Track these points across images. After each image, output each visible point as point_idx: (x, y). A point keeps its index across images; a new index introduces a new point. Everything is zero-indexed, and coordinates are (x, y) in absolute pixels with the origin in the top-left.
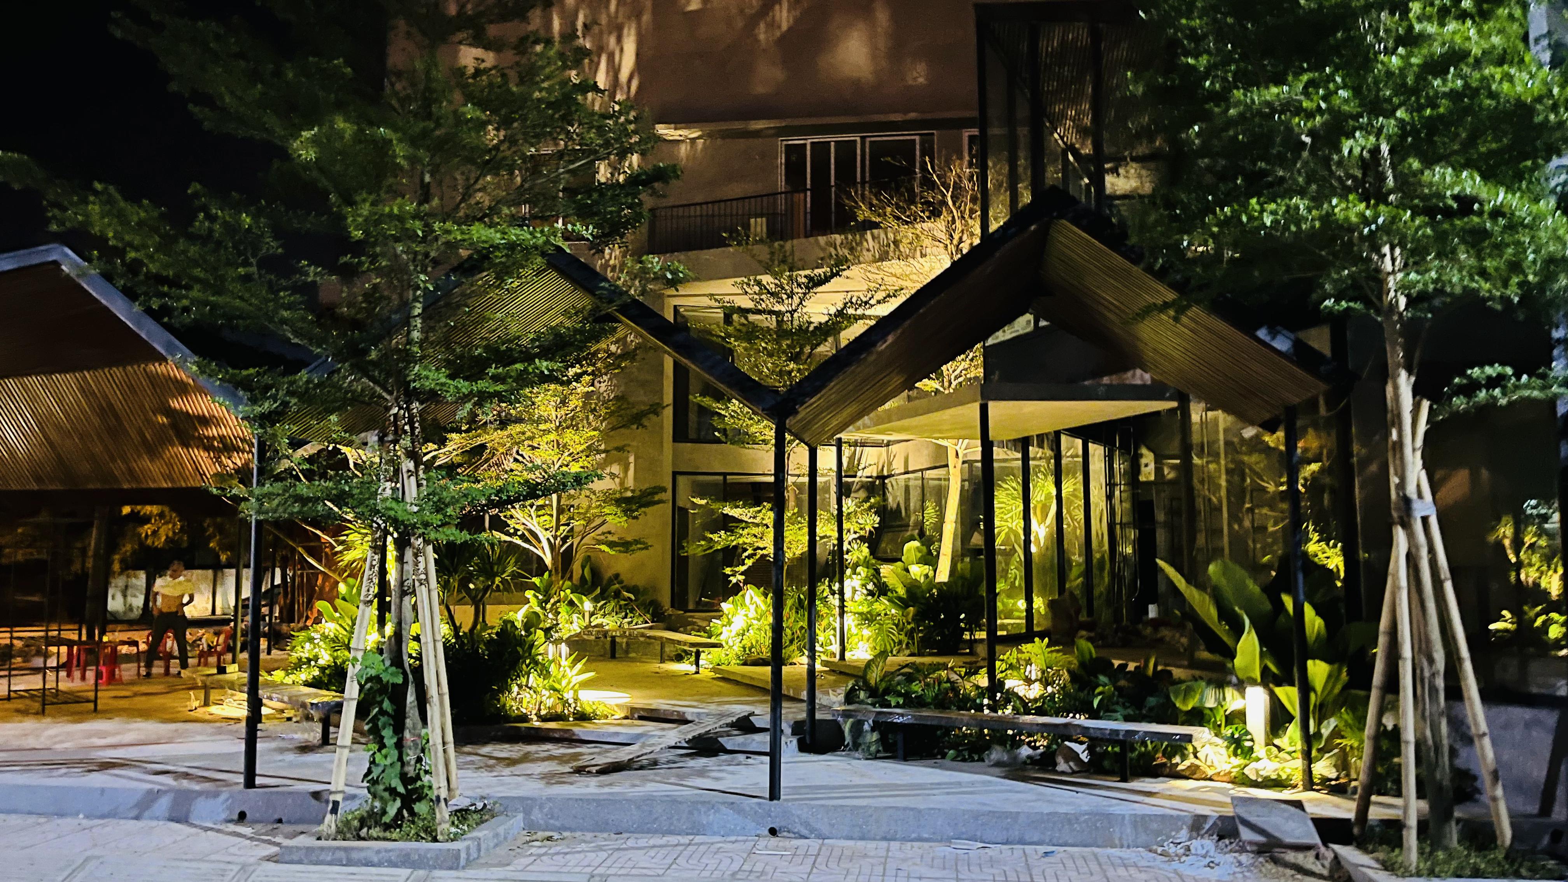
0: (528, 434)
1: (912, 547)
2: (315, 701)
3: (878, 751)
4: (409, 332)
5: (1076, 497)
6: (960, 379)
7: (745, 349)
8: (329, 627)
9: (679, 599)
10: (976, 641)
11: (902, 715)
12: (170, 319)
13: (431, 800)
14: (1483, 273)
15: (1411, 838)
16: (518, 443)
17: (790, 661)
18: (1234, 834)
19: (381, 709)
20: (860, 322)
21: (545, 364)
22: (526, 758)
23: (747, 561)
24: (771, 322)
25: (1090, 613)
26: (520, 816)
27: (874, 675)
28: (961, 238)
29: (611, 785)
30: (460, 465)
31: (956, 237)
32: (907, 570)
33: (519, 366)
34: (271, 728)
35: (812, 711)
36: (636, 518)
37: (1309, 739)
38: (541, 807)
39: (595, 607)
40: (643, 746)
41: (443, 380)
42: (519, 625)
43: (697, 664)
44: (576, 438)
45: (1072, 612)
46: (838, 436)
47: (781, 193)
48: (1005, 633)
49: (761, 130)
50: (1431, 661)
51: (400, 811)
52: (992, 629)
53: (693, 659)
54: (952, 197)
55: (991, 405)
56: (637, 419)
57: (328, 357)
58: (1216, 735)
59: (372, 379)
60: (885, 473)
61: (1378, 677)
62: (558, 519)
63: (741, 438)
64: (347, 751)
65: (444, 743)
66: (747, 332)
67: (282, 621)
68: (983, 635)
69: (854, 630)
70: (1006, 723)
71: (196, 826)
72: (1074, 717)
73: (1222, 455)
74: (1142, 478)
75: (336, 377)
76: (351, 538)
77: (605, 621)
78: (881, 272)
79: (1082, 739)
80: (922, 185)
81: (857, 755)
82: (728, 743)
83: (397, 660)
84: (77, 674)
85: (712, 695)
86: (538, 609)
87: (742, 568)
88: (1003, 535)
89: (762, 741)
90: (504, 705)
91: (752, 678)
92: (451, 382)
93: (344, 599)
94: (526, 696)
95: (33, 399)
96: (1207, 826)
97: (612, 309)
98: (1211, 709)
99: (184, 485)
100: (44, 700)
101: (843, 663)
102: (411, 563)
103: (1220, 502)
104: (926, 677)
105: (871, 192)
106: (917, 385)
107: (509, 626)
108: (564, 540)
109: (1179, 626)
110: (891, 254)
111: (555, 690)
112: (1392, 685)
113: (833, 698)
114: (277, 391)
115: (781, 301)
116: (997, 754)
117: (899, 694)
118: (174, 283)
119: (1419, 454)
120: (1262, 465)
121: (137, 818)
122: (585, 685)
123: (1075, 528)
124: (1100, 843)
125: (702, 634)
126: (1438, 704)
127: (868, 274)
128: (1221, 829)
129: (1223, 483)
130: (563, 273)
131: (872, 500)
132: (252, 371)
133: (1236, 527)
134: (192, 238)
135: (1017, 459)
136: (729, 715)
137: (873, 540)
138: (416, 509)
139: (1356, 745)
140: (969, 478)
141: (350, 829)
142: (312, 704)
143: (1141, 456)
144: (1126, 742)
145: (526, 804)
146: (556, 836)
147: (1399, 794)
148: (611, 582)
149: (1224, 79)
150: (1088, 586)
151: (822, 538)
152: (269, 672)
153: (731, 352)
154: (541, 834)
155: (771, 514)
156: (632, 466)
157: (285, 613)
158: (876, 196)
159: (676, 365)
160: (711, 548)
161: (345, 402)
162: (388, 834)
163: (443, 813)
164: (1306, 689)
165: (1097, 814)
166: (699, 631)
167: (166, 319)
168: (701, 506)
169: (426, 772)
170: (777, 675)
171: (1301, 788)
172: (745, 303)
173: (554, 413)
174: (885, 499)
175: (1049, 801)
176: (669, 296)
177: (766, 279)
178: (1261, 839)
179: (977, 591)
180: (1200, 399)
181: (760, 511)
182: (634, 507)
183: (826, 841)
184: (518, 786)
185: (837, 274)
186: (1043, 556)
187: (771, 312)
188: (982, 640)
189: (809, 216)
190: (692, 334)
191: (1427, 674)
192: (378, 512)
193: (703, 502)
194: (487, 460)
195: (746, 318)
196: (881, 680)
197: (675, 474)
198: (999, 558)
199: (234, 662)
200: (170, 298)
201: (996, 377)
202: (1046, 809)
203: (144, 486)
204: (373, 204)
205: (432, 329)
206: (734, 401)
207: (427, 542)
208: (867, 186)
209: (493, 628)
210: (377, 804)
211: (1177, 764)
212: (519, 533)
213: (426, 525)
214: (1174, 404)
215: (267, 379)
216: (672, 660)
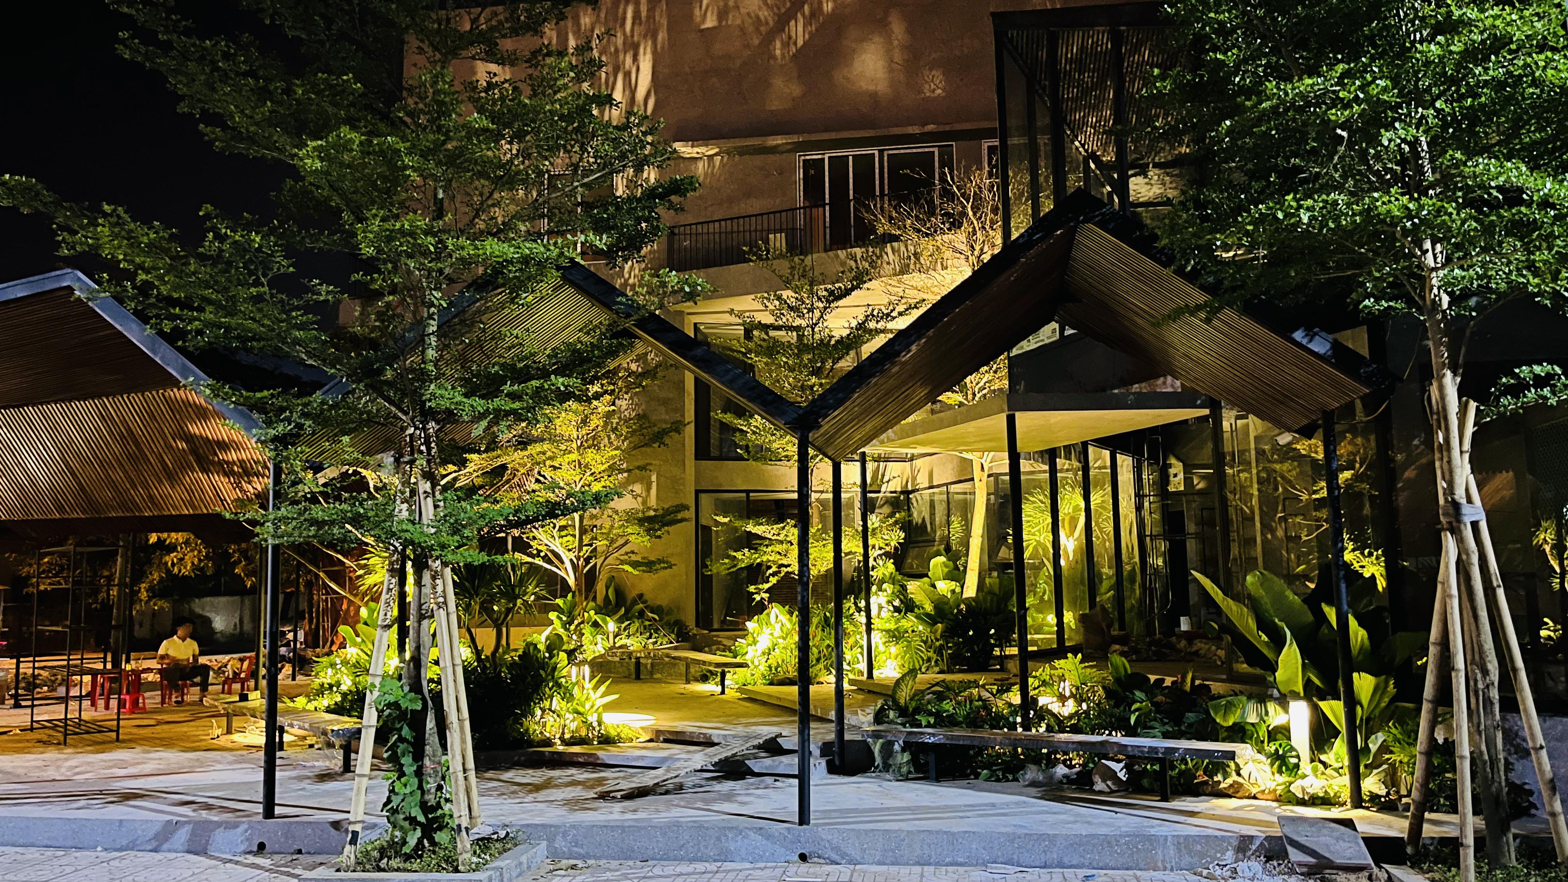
0: (549, 454)
1: (938, 563)
2: (336, 728)
3: (910, 772)
4: (423, 352)
5: (1105, 509)
6: (985, 392)
7: (766, 364)
8: (352, 652)
9: (704, 619)
10: (1007, 657)
11: (934, 735)
12: (184, 342)
13: (453, 829)
14: (1531, 266)
15: (1468, 856)
16: (538, 464)
17: (818, 680)
18: (1285, 855)
19: (400, 736)
20: (882, 335)
21: (561, 380)
22: (547, 785)
23: (771, 579)
24: (792, 337)
25: (1122, 628)
26: (544, 844)
27: (904, 694)
28: (982, 249)
29: (635, 811)
30: (481, 487)
31: (977, 248)
32: (934, 586)
33: (535, 383)
34: (292, 756)
35: (840, 732)
36: (659, 537)
37: (1355, 754)
38: (565, 835)
39: (619, 628)
40: (668, 771)
41: (459, 398)
42: (541, 647)
43: (723, 684)
44: (598, 457)
45: (1104, 625)
46: (862, 450)
47: (800, 208)
48: (1035, 648)
49: (778, 146)
50: (1485, 672)
51: (420, 841)
52: (1023, 644)
53: (718, 679)
54: (972, 208)
55: (1018, 415)
56: (659, 437)
57: (342, 377)
58: (1259, 752)
59: (388, 399)
60: (910, 488)
61: (1429, 690)
62: (581, 540)
63: (763, 454)
64: (365, 779)
65: (465, 771)
66: (768, 347)
67: (307, 646)
68: (1014, 651)
69: (882, 648)
70: (1038, 741)
71: (216, 858)
72: (1110, 734)
73: (1254, 464)
74: (1171, 489)
75: (350, 399)
76: (371, 561)
77: (628, 642)
78: (903, 286)
79: (1121, 757)
80: (941, 197)
81: (888, 776)
82: (755, 765)
83: (416, 686)
84: (101, 703)
85: (738, 716)
86: (561, 631)
87: (766, 586)
88: (1031, 548)
89: (790, 763)
90: (527, 730)
91: (779, 699)
92: (464, 400)
93: (366, 623)
94: (550, 719)
95: (55, 427)
96: (1254, 847)
97: (629, 324)
98: (1253, 724)
99: (205, 511)
100: (66, 730)
101: (871, 681)
102: (429, 586)
103: (1253, 512)
104: (957, 695)
105: (890, 205)
106: (940, 398)
107: (531, 649)
108: (587, 561)
109: (1217, 639)
110: (912, 267)
111: (578, 713)
112: (1444, 696)
113: (862, 718)
114: (291, 412)
115: (802, 316)
116: (1032, 773)
117: (930, 714)
118: (185, 304)
119: (1466, 456)
120: (1294, 473)
121: (155, 850)
122: (608, 707)
123: (1104, 541)
124: (1142, 865)
125: (727, 653)
126: (1494, 715)
127: (889, 288)
128: (1268, 850)
129: (1256, 493)
130: (581, 289)
131: (897, 515)
132: (265, 393)
133: (1269, 536)
134: (202, 258)
135: (1045, 472)
136: (755, 737)
137: (898, 556)
138: (433, 530)
139: (1406, 760)
140: (995, 491)
141: (369, 860)
142: (333, 731)
143: (1170, 466)
144: (1166, 760)
145: (548, 831)
146: (580, 864)
147: (1454, 810)
148: (634, 602)
149: (1255, 74)
150: (1119, 599)
151: (847, 554)
152: (292, 699)
153: (752, 367)
154: (565, 863)
155: (796, 531)
156: (654, 485)
157: (310, 638)
158: (895, 208)
159: (697, 380)
160: (735, 566)
161: (361, 424)
162: (408, 865)
163: (465, 842)
164: (1351, 702)
165: (1138, 836)
166: (724, 651)
167: (180, 343)
168: (725, 523)
169: (447, 800)
170: (804, 694)
171: (1349, 806)
172: (768, 319)
173: (575, 434)
174: (910, 515)
175: (1089, 823)
176: (689, 314)
177: (786, 294)
178: (1311, 860)
179: (1006, 606)
180: (1233, 405)
181: (783, 528)
182: (657, 527)
183: (858, 867)
184: (542, 813)
185: (857, 287)
186: (1071, 568)
187: (790, 328)
188: (1012, 657)
189: (828, 231)
190: (712, 349)
191: (1480, 685)
192: (393, 534)
193: (726, 520)
194: (508, 481)
195: (767, 334)
196: (911, 699)
197: (697, 492)
198: (1028, 572)
199: (256, 689)
200: (183, 320)
201: (1022, 387)
202: (1083, 830)
203: (166, 513)
204: (383, 220)
205: (446, 346)
206: (756, 416)
207: (445, 564)
208: (886, 198)
209: (516, 650)
210: (397, 833)
211: (1219, 782)
212: (542, 554)
213: (443, 547)
214: (1206, 412)
215: (280, 402)
216: (697, 680)
